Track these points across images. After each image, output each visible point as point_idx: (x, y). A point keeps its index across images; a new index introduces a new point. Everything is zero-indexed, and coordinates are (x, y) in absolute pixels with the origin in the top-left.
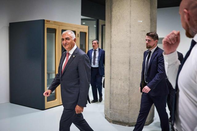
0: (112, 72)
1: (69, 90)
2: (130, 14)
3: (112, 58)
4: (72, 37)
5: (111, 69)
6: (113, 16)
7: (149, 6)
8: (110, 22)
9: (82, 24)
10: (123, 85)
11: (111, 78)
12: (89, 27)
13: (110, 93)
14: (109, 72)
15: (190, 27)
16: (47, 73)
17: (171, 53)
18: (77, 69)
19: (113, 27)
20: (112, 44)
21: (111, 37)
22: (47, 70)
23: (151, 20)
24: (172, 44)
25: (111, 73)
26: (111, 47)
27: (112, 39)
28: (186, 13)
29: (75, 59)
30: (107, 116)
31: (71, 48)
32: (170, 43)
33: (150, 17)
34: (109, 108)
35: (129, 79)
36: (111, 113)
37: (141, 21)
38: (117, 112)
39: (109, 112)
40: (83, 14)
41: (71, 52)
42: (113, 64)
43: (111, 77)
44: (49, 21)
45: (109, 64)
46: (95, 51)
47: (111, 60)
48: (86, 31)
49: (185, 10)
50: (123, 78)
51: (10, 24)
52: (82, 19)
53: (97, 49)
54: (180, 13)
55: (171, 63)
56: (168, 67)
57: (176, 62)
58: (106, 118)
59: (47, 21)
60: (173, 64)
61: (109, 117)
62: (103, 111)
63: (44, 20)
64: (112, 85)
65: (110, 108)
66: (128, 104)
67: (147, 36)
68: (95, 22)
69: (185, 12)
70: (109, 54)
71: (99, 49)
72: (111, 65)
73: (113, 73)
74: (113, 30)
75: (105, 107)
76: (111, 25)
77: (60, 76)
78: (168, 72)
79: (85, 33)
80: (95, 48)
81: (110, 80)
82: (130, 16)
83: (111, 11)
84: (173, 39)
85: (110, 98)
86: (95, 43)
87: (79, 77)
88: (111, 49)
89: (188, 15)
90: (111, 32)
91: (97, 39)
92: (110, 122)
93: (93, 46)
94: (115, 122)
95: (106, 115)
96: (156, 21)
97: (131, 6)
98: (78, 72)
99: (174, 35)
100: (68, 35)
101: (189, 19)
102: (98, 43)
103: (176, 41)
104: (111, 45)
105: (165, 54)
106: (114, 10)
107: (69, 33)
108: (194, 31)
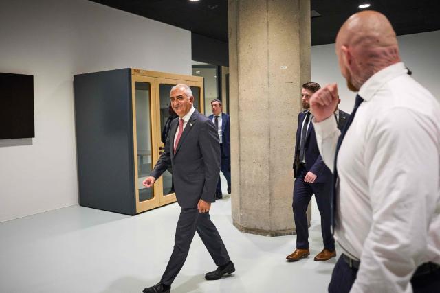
0: (242, 150)
1: (187, 178)
2: (268, 56)
3: (241, 128)
4: (186, 95)
5: (240, 145)
6: (240, 59)
7: (297, 42)
8: (237, 69)
9: (194, 74)
10: (260, 169)
11: (240, 161)
12: (204, 79)
13: (240, 184)
14: (238, 151)
15: (352, 74)
16: (138, 155)
17: (325, 119)
18: (198, 145)
19: (241, 77)
20: (240, 106)
21: (239, 94)
22: (138, 150)
23: (302, 65)
24: (325, 106)
25: (240, 151)
26: (239, 111)
27: (240, 97)
28: (345, 52)
29: (193, 129)
30: (236, 222)
31: (186, 112)
32: (322, 104)
33: (299, 60)
34: (239, 208)
35: (270, 162)
36: (241, 217)
37: (286, 67)
38: (250, 214)
39: (239, 215)
40: (194, 58)
41: (187, 118)
42: (242, 137)
43: (240, 157)
44: (138, 71)
45: (237, 138)
46: (217, 117)
47: (239, 132)
48: (201, 85)
49: (344, 48)
50: (259, 159)
51: (76, 77)
52: (194, 66)
53: (220, 115)
54: (338, 52)
55: (326, 135)
56: (323, 143)
57: (335, 133)
58: (234, 224)
59: (135, 70)
60: (330, 137)
61: (239, 223)
62: (230, 213)
63: (130, 70)
64: (242, 171)
65: (241, 209)
66: (268, 201)
67: (304, 89)
68: (214, 70)
69: (343, 50)
70: (236, 121)
71: (223, 114)
72: (239, 139)
73: (244, 151)
74: (241, 82)
75: (233, 206)
76: (238, 75)
77: (172, 157)
78: (322, 151)
79: (199, 88)
80: (216, 113)
81: (238, 163)
82: (268, 59)
83: (237, 52)
84: (327, 98)
85: (240, 193)
86: (216, 105)
87: (201, 156)
88: (239, 114)
89: (349, 54)
90: (238, 85)
91: (220, 98)
92: (241, 230)
93: (214, 110)
94: (249, 230)
95: (234, 220)
96: (310, 66)
97: (268, 43)
98: (200, 149)
99: (328, 92)
100: (181, 91)
101: (350, 62)
102: (220, 105)
103: (331, 101)
104: (238, 106)
105: (316, 122)
106: (241, 49)
107: (182, 89)
108: (359, 82)
